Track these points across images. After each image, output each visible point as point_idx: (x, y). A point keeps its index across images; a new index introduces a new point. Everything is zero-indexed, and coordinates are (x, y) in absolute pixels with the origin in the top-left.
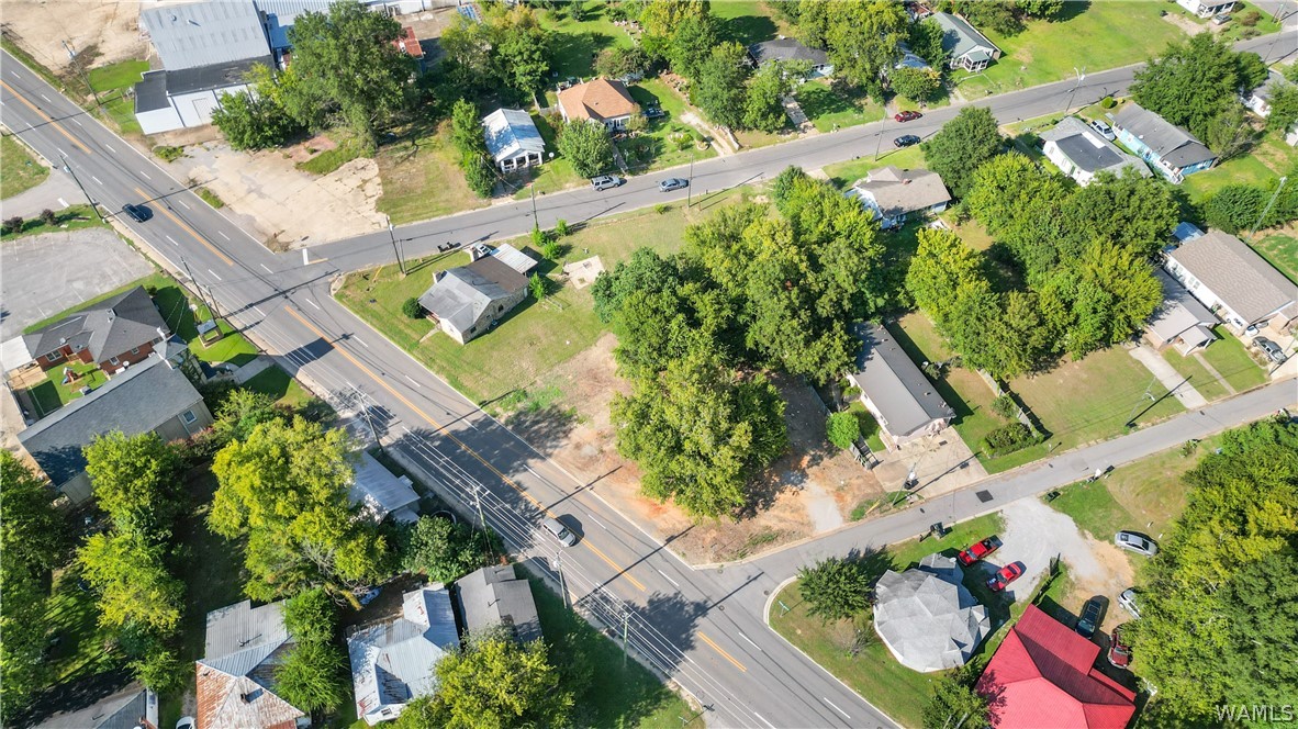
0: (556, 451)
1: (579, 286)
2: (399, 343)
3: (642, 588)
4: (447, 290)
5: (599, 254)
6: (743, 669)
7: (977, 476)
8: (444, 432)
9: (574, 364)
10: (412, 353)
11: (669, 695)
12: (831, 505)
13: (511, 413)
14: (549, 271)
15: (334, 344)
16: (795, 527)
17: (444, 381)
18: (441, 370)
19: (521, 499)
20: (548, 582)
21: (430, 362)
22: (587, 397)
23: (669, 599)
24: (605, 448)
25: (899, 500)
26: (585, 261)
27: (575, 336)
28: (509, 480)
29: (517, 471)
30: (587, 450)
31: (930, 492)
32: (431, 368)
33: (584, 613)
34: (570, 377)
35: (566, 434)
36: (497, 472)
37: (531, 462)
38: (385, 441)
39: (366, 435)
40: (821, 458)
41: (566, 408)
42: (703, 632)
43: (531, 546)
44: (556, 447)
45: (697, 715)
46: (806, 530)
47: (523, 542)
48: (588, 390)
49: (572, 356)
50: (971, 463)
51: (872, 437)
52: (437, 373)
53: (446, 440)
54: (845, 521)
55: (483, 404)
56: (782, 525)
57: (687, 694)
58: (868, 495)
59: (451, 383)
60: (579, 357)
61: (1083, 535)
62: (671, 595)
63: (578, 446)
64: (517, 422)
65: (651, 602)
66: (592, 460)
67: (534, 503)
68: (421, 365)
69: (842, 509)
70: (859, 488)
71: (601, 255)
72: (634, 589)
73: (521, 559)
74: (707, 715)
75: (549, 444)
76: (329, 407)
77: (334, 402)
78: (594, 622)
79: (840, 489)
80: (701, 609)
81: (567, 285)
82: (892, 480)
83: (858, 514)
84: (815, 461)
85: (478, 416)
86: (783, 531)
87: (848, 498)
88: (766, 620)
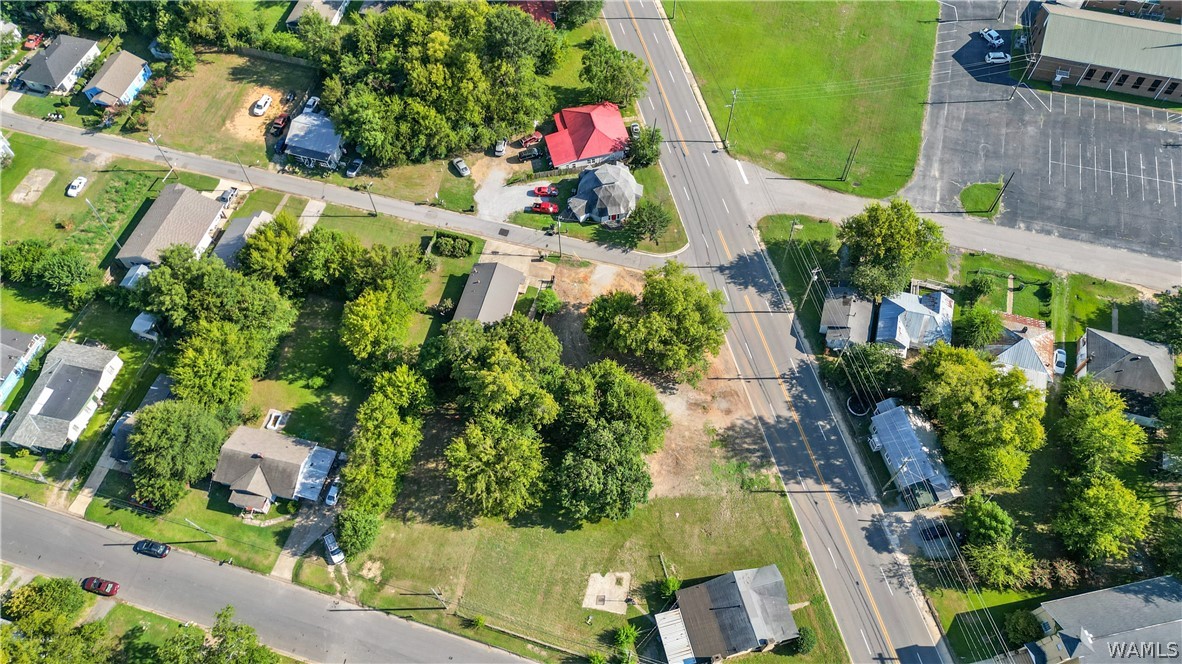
0: (748, 418)
1: (626, 576)
2: (830, 614)
3: (746, 297)
4: (767, 623)
5: (580, 608)
6: (720, 232)
7: (494, 244)
8: (826, 487)
9: (685, 489)
10: (822, 592)
11: (767, 243)
12: (594, 278)
13: (764, 471)
14: (643, 616)
15: (895, 655)
16: (628, 278)
17: (804, 539)
18: (802, 554)
19: (793, 396)
20: (802, 333)
21: (809, 570)
22: (697, 450)
23: (735, 283)
24: (709, 398)
25: (556, 258)
26: (599, 607)
27: (666, 519)
28: (795, 416)
29: (787, 420)
30: (724, 405)
31: (532, 252)
32: (810, 563)
33: (789, 304)
34: (697, 477)
35: (732, 428)
36: (800, 427)
37: (771, 421)
38: (877, 509)
39: (890, 524)
40: (574, 306)
41: (718, 451)
42: (729, 257)
43: (803, 361)
44: (747, 422)
45: (759, 228)
46: (624, 273)
47: (805, 368)
48: (690, 457)
49: (683, 499)
50: (489, 252)
51: (530, 297)
52: (808, 554)
53: (828, 479)
54: (595, 266)
55: (783, 494)
56: (635, 283)
57: (757, 238)
58: (569, 270)
59: (800, 533)
60: (678, 494)
61: (479, 186)
62: (732, 284)
63: (728, 412)
64: (764, 461)
65: (746, 287)
66: (724, 395)
67: (784, 387)
68: (818, 573)
69: (591, 272)
70: (570, 275)
71: (578, 603)
72: (752, 300)
73: (812, 357)
74: (754, 225)
75: (751, 427)
76: (916, 575)
77: (909, 579)
78: (787, 298)
79: (580, 282)
80: (721, 269)
81: (637, 584)
82: (546, 269)
83: (586, 264)
84: (579, 306)
85: (793, 486)
86: (638, 280)
87: (581, 275)
88: (688, 245)
